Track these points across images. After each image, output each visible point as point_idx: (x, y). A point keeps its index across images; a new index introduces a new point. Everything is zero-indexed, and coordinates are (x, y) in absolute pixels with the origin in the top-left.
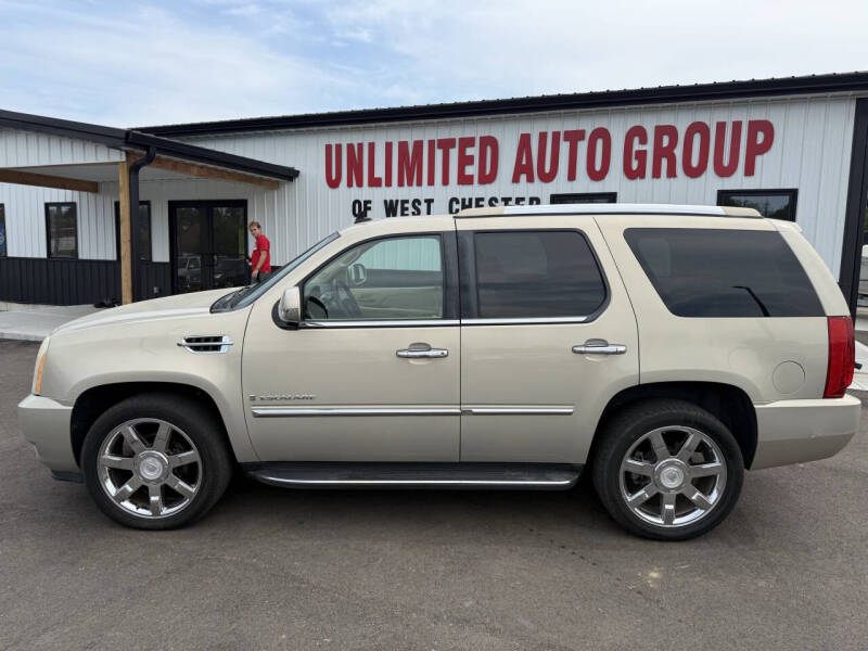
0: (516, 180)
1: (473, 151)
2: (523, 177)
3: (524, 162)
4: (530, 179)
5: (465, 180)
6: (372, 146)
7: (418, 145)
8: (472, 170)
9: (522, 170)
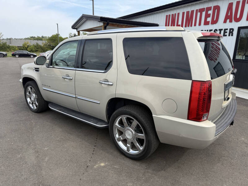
0: (225, 22)
1: (210, 12)
2: (228, 20)
3: (229, 15)
4: (231, 21)
5: (206, 23)
6: (179, 14)
7: (193, 12)
8: (209, 19)
9: (228, 18)
